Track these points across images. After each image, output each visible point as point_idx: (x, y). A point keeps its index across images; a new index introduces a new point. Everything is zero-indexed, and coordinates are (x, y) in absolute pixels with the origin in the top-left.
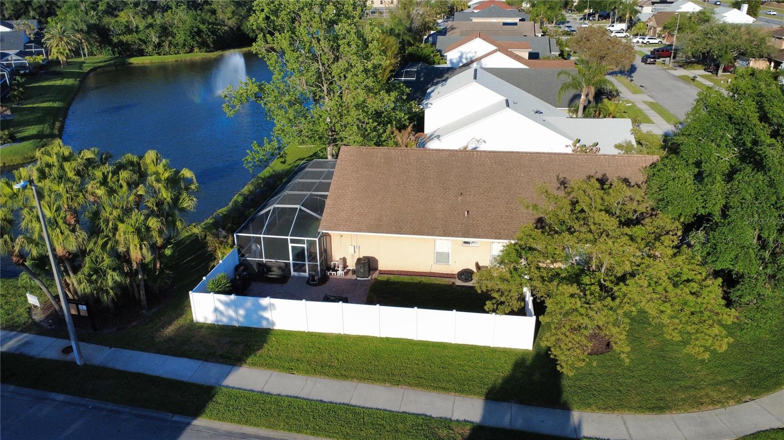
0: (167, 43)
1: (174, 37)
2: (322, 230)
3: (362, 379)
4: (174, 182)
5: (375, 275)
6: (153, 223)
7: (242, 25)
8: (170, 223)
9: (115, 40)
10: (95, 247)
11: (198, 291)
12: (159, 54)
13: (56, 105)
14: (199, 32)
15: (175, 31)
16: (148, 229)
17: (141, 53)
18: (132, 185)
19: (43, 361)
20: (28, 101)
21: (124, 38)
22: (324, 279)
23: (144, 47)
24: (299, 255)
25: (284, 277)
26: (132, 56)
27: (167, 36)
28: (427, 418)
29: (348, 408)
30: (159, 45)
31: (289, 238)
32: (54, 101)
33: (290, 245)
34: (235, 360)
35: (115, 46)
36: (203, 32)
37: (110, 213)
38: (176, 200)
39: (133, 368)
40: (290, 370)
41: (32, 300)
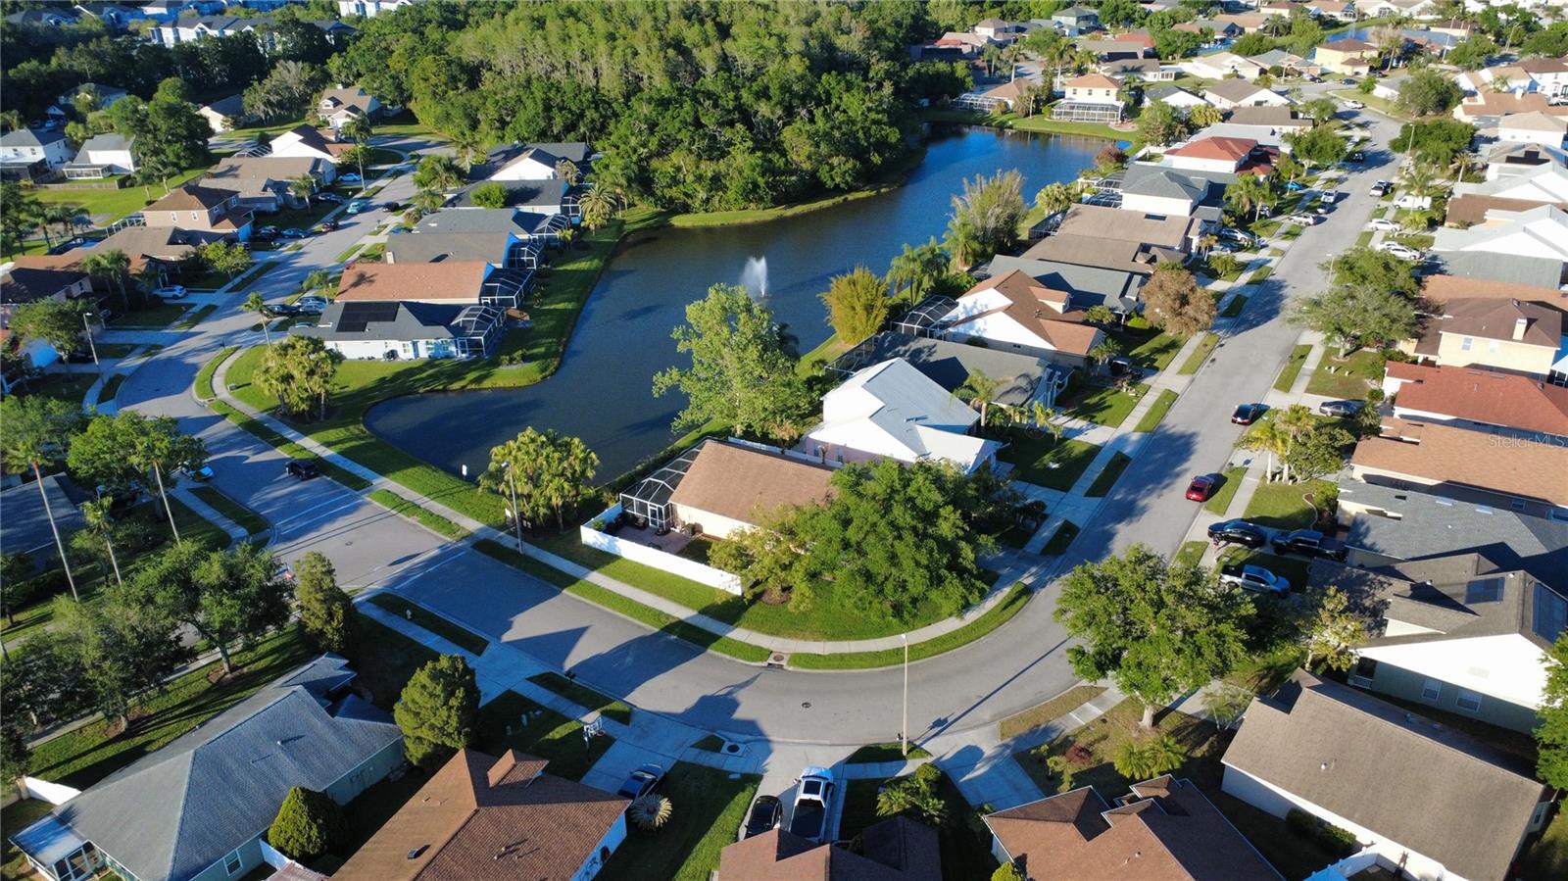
0: (717, 198)
1: (725, 192)
2: (670, 501)
3: (646, 590)
4: (584, 461)
5: (698, 536)
6: (566, 485)
7: (818, 171)
8: (576, 487)
9: (658, 192)
10: (536, 493)
11: (588, 526)
12: (706, 211)
13: (570, 306)
14: (756, 186)
15: (728, 184)
16: (563, 488)
17: (686, 209)
18: (561, 460)
19: (506, 548)
20: (548, 301)
21: (668, 193)
22: (669, 531)
23: (689, 201)
24: (654, 514)
25: (645, 525)
26: (677, 213)
27: (717, 190)
28: (661, 613)
29: (631, 601)
30: (707, 201)
31: (649, 503)
32: (569, 300)
33: (649, 508)
34: (593, 568)
35: (658, 200)
36: (759, 187)
37: (546, 477)
38: (583, 472)
39: (545, 561)
40: (615, 578)
41: (508, 513)
